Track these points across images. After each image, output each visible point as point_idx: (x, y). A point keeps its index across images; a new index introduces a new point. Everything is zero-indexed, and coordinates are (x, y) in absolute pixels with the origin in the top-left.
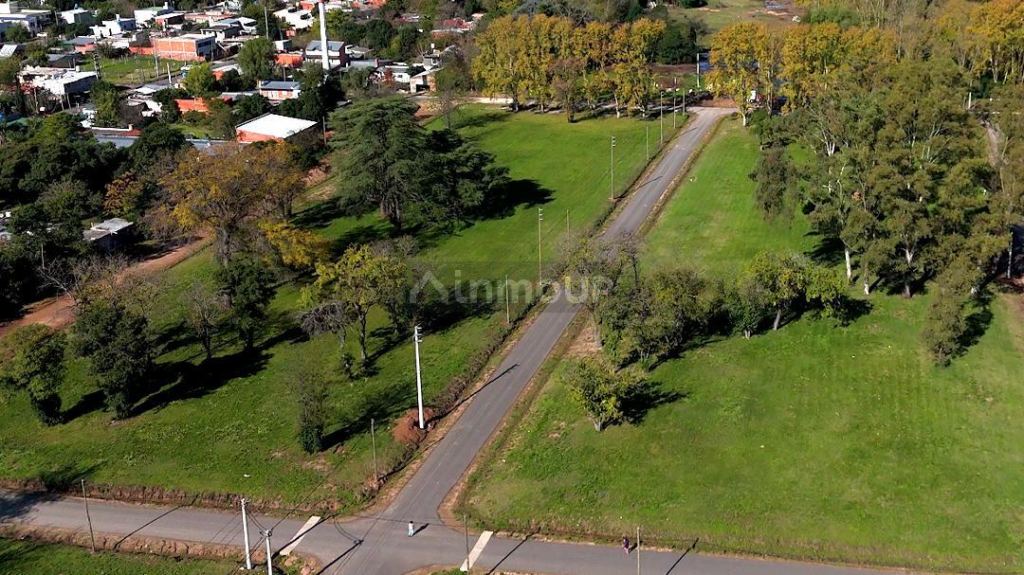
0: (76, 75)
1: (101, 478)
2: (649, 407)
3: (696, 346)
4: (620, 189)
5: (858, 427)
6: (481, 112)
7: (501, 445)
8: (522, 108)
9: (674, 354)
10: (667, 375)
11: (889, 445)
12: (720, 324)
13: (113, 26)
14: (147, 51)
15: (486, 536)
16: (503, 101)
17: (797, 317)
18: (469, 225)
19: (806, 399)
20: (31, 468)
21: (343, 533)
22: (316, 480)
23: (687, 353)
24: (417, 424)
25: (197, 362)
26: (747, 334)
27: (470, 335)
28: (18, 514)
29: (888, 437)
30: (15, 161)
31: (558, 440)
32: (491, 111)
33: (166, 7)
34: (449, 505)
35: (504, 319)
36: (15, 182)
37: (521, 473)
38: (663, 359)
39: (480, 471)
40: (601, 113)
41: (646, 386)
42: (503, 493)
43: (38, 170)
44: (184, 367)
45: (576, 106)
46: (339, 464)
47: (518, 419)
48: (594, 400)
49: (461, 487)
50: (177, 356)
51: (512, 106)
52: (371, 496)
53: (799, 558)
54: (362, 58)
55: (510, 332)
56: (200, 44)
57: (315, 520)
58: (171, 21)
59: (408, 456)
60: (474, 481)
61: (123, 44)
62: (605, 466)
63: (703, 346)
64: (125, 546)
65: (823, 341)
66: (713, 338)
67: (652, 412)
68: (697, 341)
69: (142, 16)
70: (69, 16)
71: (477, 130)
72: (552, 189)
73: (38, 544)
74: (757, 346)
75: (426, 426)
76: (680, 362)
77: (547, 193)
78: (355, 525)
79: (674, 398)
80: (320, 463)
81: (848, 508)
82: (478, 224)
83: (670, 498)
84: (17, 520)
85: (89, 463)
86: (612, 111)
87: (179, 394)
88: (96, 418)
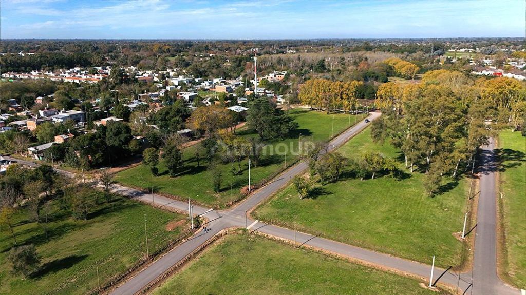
0: (192, 94)
1: (160, 192)
2: (320, 195)
3: (342, 180)
4: (336, 134)
5: (390, 211)
6: (301, 110)
7: (270, 199)
8: (314, 109)
9: (334, 181)
10: (328, 187)
11: (400, 218)
12: (352, 175)
13: (207, 83)
14: (214, 90)
15: (257, 221)
16: (307, 107)
17: (382, 176)
18: (284, 140)
19: (375, 200)
20: (146, 185)
21: (218, 214)
22: (215, 199)
23: (339, 182)
24: (248, 189)
25: (196, 166)
26: (362, 179)
27: (273, 168)
28: (140, 196)
29: (401, 215)
30: (166, 111)
31: (288, 200)
32: (303, 110)
33: (222, 78)
34: (249, 212)
35: (284, 165)
36: (165, 117)
37: (273, 207)
38: (330, 182)
39: (262, 205)
40: (339, 112)
41: (321, 189)
42: (264, 211)
43: (171, 114)
44: (192, 167)
45: (330, 110)
46: (223, 196)
47: (278, 192)
48: (299, 188)
49: (255, 208)
50: (191, 164)
51: (310, 109)
52: (229, 206)
53: (354, 245)
54: (271, 94)
55: (285, 170)
56: (227, 88)
57: (212, 209)
58: (222, 82)
59: (243, 198)
60: (259, 207)
61: (208, 88)
62: (299, 209)
63: (345, 180)
64: (162, 208)
65: (389, 184)
66: (350, 178)
67: (320, 197)
68: (343, 179)
69: (215, 81)
70: (197, 80)
71: (297, 115)
72: (311, 131)
73: (142, 203)
74: (363, 183)
75: (251, 191)
76: (335, 184)
77: (311, 133)
78: (221, 212)
79: (329, 194)
80: (218, 196)
81: (377, 233)
82: (287, 140)
83: (317, 221)
84: (140, 197)
85: (161, 187)
86: (342, 112)
87: (189, 173)
88: (166, 176)
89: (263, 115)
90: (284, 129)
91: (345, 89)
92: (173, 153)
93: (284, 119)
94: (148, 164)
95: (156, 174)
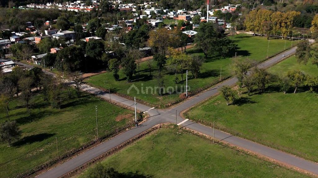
0: (158, 21)
1: (118, 92)
2: (245, 103)
3: (267, 93)
4: (271, 55)
5: (304, 120)
6: (245, 35)
7: (202, 104)
8: (256, 35)
9: (260, 93)
10: (254, 97)
11: (312, 126)
12: (277, 89)
13: (172, 13)
14: (177, 18)
15: (187, 120)
16: (251, 33)
17: (304, 91)
18: (225, 58)
19: (293, 110)
20: (109, 87)
21: (158, 112)
22: (158, 100)
23: (264, 94)
24: (186, 95)
25: (149, 75)
26: (285, 93)
27: (210, 80)
28: (103, 94)
29: (313, 124)
30: (133, 33)
31: (216, 105)
32: (247, 35)
33: (184, 10)
34: (183, 112)
35: (220, 78)
36: (133, 37)
37: (203, 110)
38: (256, 94)
39: (194, 108)
40: (278, 38)
41: (247, 99)
42: (195, 113)
43: (137, 36)
44: (146, 76)
45: (271, 37)
46: (164, 99)
47: (210, 99)
48: (226, 97)
49: (188, 109)
50: (145, 73)
51: (254, 34)
52: (168, 107)
53: (265, 145)
54: (222, 22)
55: (220, 82)
56: (187, 17)
57: (154, 108)
58: (184, 13)
59: (181, 101)
60: (192, 109)
61: (172, 17)
62: (225, 113)
63: (269, 93)
64: (117, 104)
65: (308, 98)
66: (274, 92)
67: (245, 104)
68: (269, 91)
69: (179, 11)
70: (165, 11)
71: (241, 39)
72: (250, 52)
73: (103, 100)
74: (285, 96)
75: (188, 96)
76: (260, 95)
77: (250, 54)
78: (160, 111)
79: (253, 102)
80: (161, 98)
81: (287, 137)
82: (227, 58)
83: (236, 123)
84: (102, 95)
85: (119, 89)
86: (281, 38)
87: (142, 80)
88: (125, 81)
89: (208, 37)
90: (225, 50)
91: (284, 19)
92: (130, 63)
93: (225, 41)
94: (111, 71)
95: (117, 79)
